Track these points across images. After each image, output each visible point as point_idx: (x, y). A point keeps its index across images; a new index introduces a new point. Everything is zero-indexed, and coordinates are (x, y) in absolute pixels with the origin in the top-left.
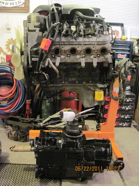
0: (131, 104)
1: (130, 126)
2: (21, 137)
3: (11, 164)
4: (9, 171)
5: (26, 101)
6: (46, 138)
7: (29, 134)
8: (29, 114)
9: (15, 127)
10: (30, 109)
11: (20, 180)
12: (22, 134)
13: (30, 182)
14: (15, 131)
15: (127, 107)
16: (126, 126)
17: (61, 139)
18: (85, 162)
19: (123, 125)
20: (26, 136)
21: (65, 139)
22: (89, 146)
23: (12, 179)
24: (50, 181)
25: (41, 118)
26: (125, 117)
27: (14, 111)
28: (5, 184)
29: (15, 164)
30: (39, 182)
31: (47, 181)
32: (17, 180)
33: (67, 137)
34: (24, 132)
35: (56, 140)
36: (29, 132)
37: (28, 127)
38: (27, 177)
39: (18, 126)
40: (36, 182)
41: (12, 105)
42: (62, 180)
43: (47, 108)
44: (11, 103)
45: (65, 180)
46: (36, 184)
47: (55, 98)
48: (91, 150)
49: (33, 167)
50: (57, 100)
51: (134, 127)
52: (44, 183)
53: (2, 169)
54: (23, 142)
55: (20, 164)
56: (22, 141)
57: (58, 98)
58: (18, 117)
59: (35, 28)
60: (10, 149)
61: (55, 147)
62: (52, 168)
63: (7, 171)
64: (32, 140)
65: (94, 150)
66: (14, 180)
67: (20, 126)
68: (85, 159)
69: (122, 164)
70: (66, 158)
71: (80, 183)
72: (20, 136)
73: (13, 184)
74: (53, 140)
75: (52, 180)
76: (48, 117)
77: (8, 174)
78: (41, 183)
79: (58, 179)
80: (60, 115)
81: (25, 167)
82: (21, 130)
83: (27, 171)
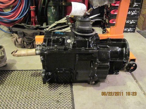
0: (137, 9)
1: (134, 31)
2: (28, 44)
3: (17, 70)
4: (16, 77)
5: (30, 8)
6: (52, 37)
7: (35, 40)
8: (34, 21)
9: (21, 33)
10: (35, 16)
11: (27, 87)
12: (28, 41)
13: (38, 88)
14: (21, 39)
15: (133, 12)
16: (130, 32)
17: (70, 39)
18: (99, 63)
19: (127, 30)
20: (33, 42)
21: (75, 38)
22: (103, 46)
23: (18, 85)
24: (59, 86)
25: (47, 25)
26: (130, 22)
27: (18, 19)
28: (10, 91)
29: (22, 70)
30: (47, 87)
31: (56, 86)
32: (24, 87)
33: (77, 35)
34: (30, 39)
35: (64, 40)
36: (34, 38)
37: (34, 33)
38: (35, 83)
39: (23, 32)
40: (44, 88)
41: (16, 13)
42: (73, 84)
43: (53, 15)
44: (15, 10)
45: (75, 84)
46: (44, 90)
47: (60, 4)
48: (106, 50)
49: (41, 72)
50: (62, 6)
51: (138, 32)
52: (53, 88)
53: (8, 76)
54: (31, 48)
55: (27, 70)
56: (29, 47)
57: (63, 4)
58: (23, 24)
60: (12, 53)
61: (63, 47)
62: (61, 72)
63: (13, 77)
64: (39, 46)
65: (109, 50)
66: (21, 87)
67: (25, 33)
68: (99, 61)
69: (134, 65)
70: (77, 60)
71: (93, 87)
72: (26, 43)
73: (20, 91)
74: (60, 39)
75: (62, 84)
76: (54, 23)
77: (14, 81)
78: (50, 88)
79: (68, 84)
80: (66, 20)
81: (33, 72)
82: (27, 37)
83: (34, 76)
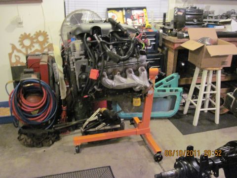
59: (81, 57)
69: (160, 156)
